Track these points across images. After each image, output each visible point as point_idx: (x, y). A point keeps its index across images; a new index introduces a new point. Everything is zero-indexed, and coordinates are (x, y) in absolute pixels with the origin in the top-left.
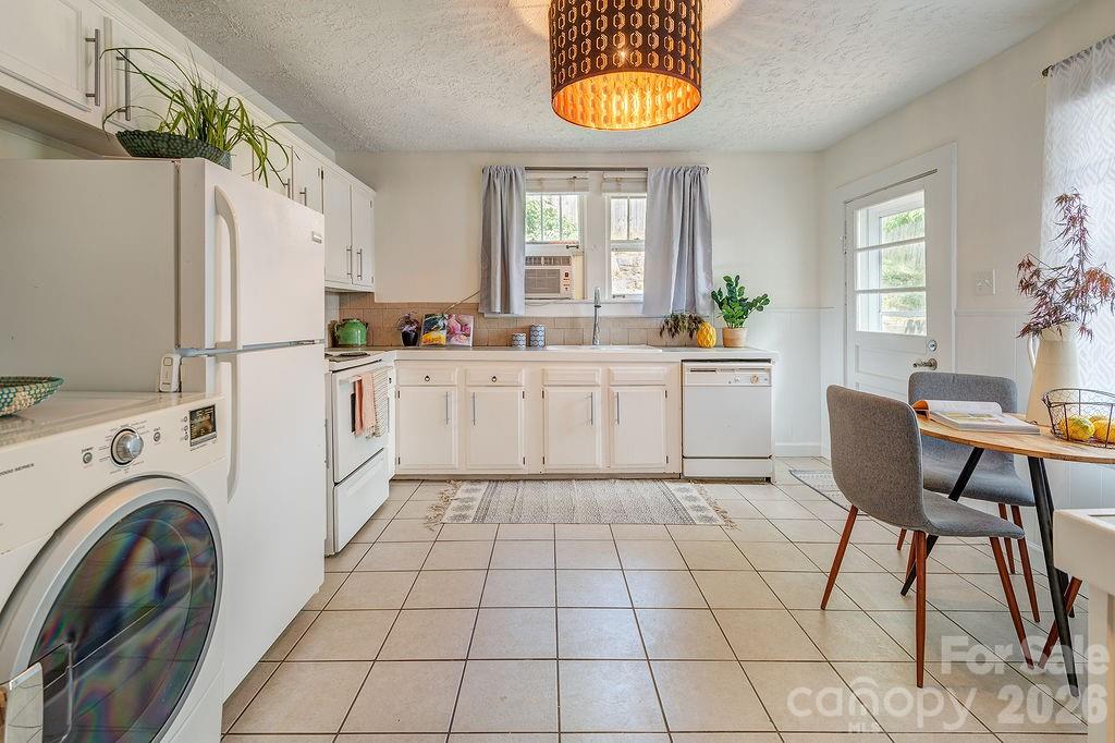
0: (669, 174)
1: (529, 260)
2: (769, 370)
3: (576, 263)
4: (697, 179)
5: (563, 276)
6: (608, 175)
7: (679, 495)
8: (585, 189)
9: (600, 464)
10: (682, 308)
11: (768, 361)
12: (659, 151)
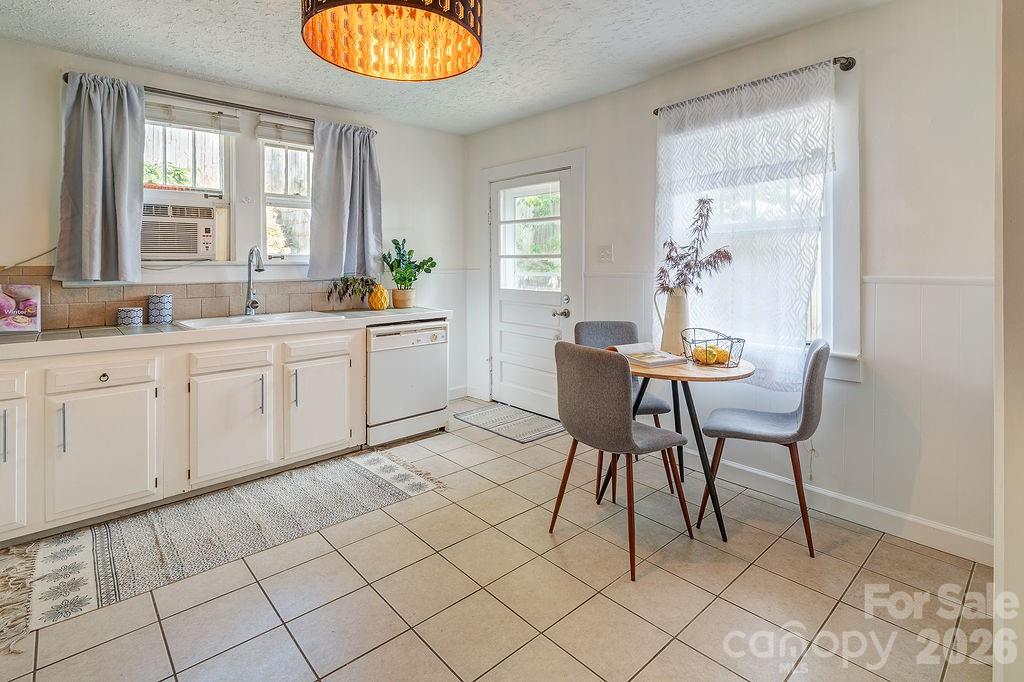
0: (338, 130)
1: (149, 209)
2: (445, 328)
3: (220, 217)
4: (367, 140)
5: (201, 231)
6: (264, 118)
7: (374, 469)
8: (236, 130)
9: (272, 460)
10: (353, 271)
11: (443, 319)
12: (324, 104)
